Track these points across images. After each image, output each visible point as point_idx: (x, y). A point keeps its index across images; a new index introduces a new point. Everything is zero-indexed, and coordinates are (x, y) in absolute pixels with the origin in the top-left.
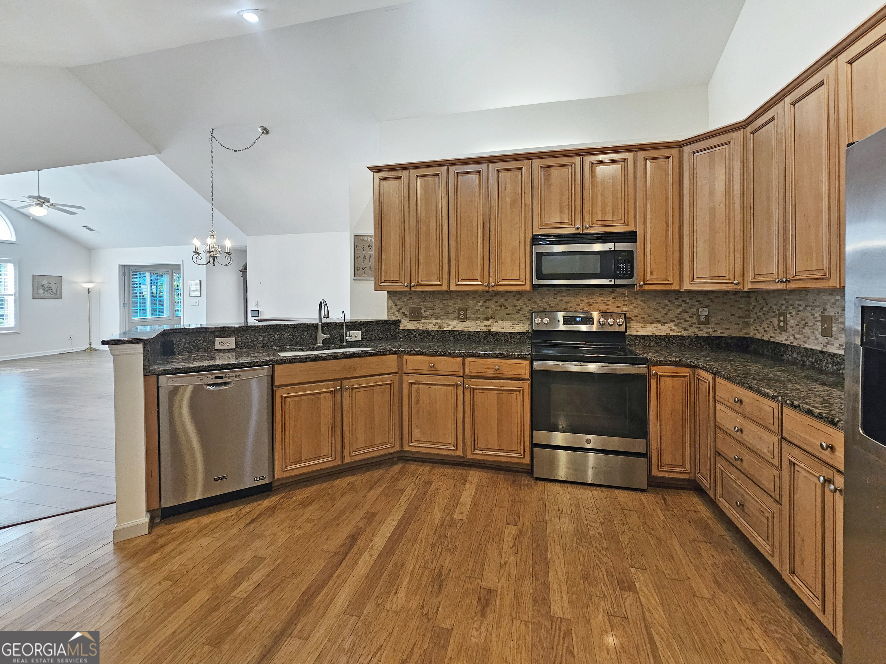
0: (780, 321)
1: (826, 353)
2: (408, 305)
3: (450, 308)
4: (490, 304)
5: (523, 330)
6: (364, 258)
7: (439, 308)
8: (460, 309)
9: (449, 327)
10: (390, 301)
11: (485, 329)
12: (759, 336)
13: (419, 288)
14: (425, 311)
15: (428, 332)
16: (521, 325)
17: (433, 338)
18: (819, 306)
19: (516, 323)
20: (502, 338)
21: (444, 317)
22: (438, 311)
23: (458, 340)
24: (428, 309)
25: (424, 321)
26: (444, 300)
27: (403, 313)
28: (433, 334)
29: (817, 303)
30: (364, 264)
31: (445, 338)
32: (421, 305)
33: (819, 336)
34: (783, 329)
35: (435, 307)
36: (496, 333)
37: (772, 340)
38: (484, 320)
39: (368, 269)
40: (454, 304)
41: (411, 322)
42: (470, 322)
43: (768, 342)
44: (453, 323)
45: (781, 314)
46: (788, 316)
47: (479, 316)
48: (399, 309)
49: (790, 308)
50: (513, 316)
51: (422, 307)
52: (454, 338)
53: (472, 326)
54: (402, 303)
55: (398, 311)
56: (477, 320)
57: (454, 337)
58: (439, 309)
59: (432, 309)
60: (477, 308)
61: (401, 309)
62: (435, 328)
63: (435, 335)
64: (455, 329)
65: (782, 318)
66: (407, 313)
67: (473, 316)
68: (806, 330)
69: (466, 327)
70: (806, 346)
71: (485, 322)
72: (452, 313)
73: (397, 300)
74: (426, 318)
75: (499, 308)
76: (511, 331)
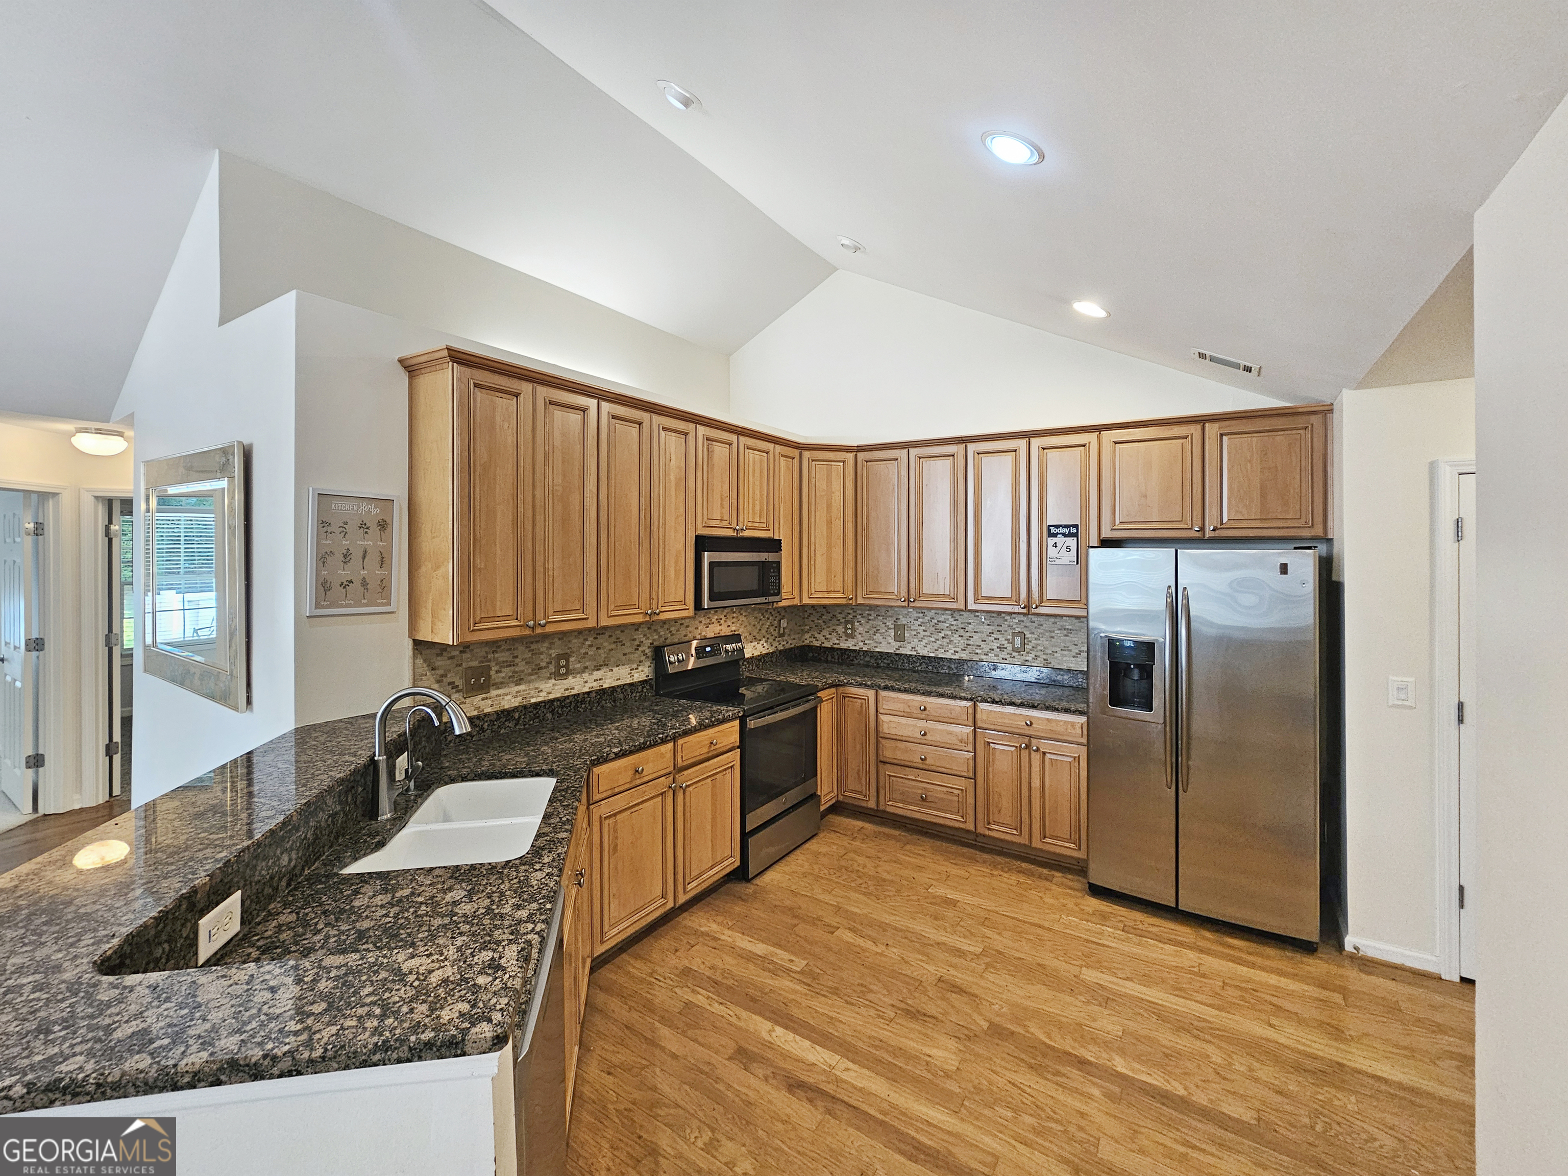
0: (846, 629)
1: (901, 655)
2: (460, 665)
3: (542, 657)
4: (601, 641)
5: (643, 677)
6: (345, 556)
7: (523, 660)
8: (559, 657)
9: (541, 694)
10: (419, 661)
11: (596, 686)
12: (817, 644)
13: (549, 629)
14: (497, 672)
15: (506, 714)
16: (640, 668)
17: (516, 725)
18: (891, 617)
19: (635, 666)
20: (621, 696)
21: (533, 677)
22: (522, 666)
23: (560, 715)
24: (503, 665)
25: (494, 693)
26: (532, 643)
27: (449, 684)
28: (517, 715)
29: (889, 614)
30: (344, 574)
31: (538, 717)
32: (490, 661)
33: (892, 641)
34: (852, 636)
35: (517, 660)
36: (613, 689)
37: (836, 646)
38: (593, 670)
39: (357, 584)
40: (549, 648)
41: (468, 700)
42: (574, 677)
43: (832, 649)
44: (548, 685)
45: (847, 622)
46: (856, 624)
47: (587, 664)
48: (442, 676)
49: (859, 617)
50: (632, 656)
51: (493, 664)
52: (553, 714)
53: (579, 684)
54: (449, 662)
55: (438, 682)
56: (583, 672)
57: (552, 712)
58: (524, 663)
59: (510, 666)
60: (583, 651)
61: (446, 676)
62: (516, 702)
63: (520, 717)
64: (551, 697)
65: (849, 626)
66: (459, 682)
67: (578, 666)
68: (878, 637)
69: (567, 689)
70: (877, 650)
71: (595, 673)
72: (545, 667)
73: (438, 655)
74: (498, 686)
75: (613, 646)
76: (628, 682)
